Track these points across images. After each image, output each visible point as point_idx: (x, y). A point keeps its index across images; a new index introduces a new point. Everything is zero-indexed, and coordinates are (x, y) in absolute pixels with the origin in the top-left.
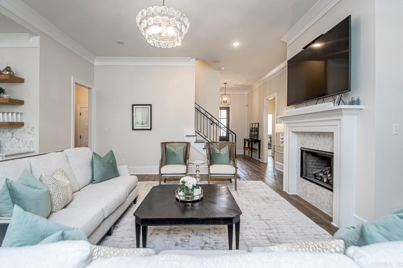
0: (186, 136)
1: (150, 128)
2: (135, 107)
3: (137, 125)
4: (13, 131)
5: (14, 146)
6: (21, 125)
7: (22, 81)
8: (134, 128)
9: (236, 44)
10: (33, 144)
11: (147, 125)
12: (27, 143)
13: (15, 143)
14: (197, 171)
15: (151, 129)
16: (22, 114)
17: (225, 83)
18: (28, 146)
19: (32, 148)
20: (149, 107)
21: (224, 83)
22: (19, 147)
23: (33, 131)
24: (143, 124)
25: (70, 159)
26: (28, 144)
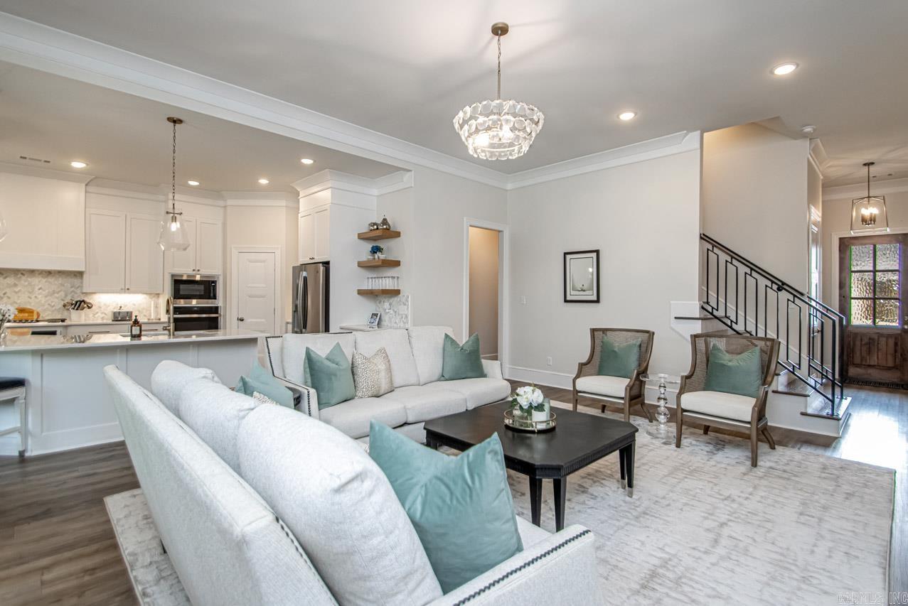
0: (676, 318)
1: (595, 299)
2: (568, 257)
3: (573, 293)
4: (391, 300)
6: (396, 293)
7: (398, 235)
8: (568, 298)
9: (785, 70)
11: (590, 292)
12: (402, 317)
14: (659, 398)
15: (598, 301)
16: (398, 278)
17: (868, 164)
18: (403, 321)
20: (594, 255)
21: (865, 165)
22: (396, 323)
23: (408, 302)
24: (584, 291)
25: (413, 341)
26: (403, 319)
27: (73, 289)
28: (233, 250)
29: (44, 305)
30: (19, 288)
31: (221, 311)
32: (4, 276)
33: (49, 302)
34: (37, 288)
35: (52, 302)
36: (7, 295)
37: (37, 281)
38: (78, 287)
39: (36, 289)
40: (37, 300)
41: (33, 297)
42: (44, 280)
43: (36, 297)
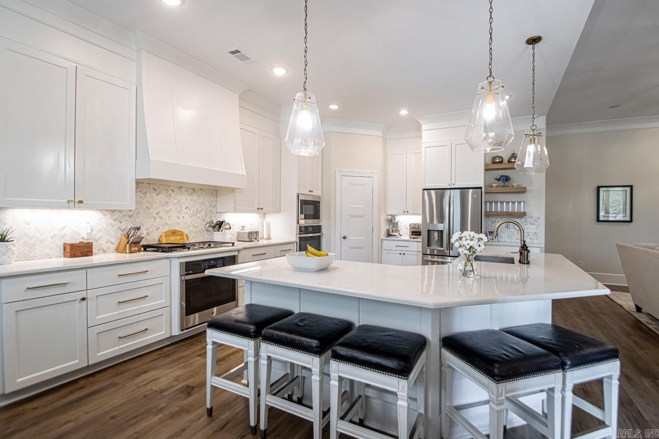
5: (513, 237)
6: (523, 214)
8: (600, 219)
10: (538, 236)
11: (624, 215)
12: (529, 235)
13: (514, 234)
18: (530, 238)
19: (535, 240)
23: (537, 222)
26: (531, 236)
27: (211, 208)
28: (337, 172)
29: (189, 226)
30: (170, 208)
31: (324, 230)
32: (157, 192)
33: (194, 223)
34: (184, 207)
35: (196, 223)
36: (160, 214)
37: (185, 199)
38: (214, 206)
39: (184, 209)
40: (184, 221)
41: (181, 217)
42: (189, 198)
43: (183, 217)
